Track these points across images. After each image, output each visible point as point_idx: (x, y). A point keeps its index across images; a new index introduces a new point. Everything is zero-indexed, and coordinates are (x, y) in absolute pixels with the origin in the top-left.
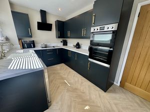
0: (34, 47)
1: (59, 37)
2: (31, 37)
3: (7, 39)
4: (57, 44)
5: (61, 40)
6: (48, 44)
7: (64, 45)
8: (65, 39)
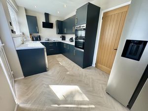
0: (40, 40)
1: (58, 34)
2: (38, 33)
3: (23, 34)
4: (57, 38)
5: (61, 35)
6: (50, 39)
7: (62, 40)
8: (63, 35)
